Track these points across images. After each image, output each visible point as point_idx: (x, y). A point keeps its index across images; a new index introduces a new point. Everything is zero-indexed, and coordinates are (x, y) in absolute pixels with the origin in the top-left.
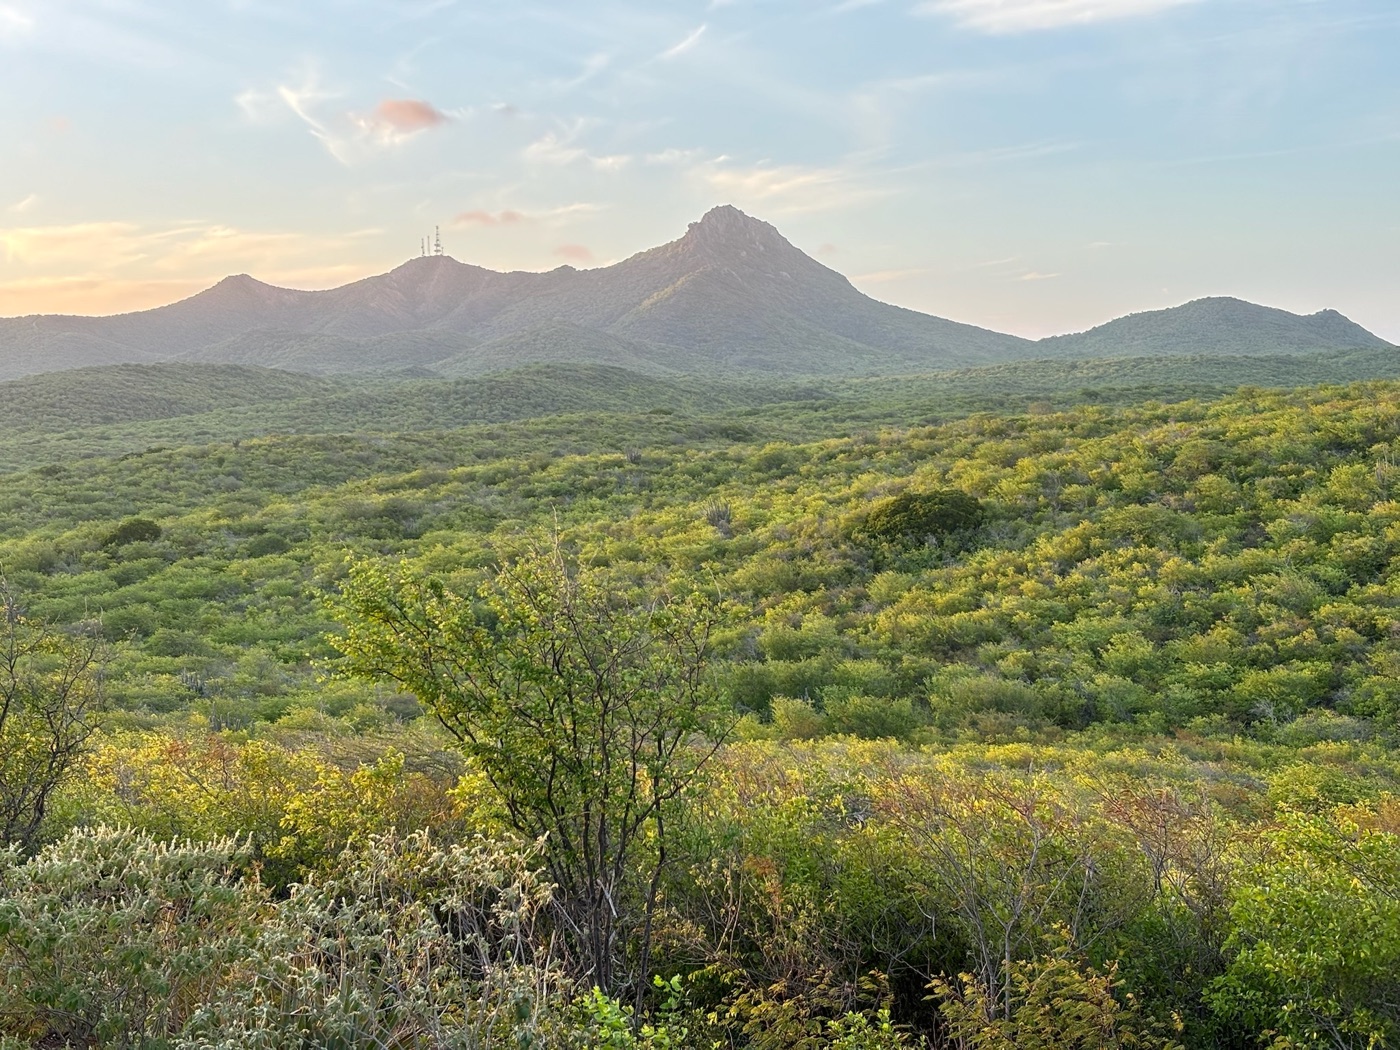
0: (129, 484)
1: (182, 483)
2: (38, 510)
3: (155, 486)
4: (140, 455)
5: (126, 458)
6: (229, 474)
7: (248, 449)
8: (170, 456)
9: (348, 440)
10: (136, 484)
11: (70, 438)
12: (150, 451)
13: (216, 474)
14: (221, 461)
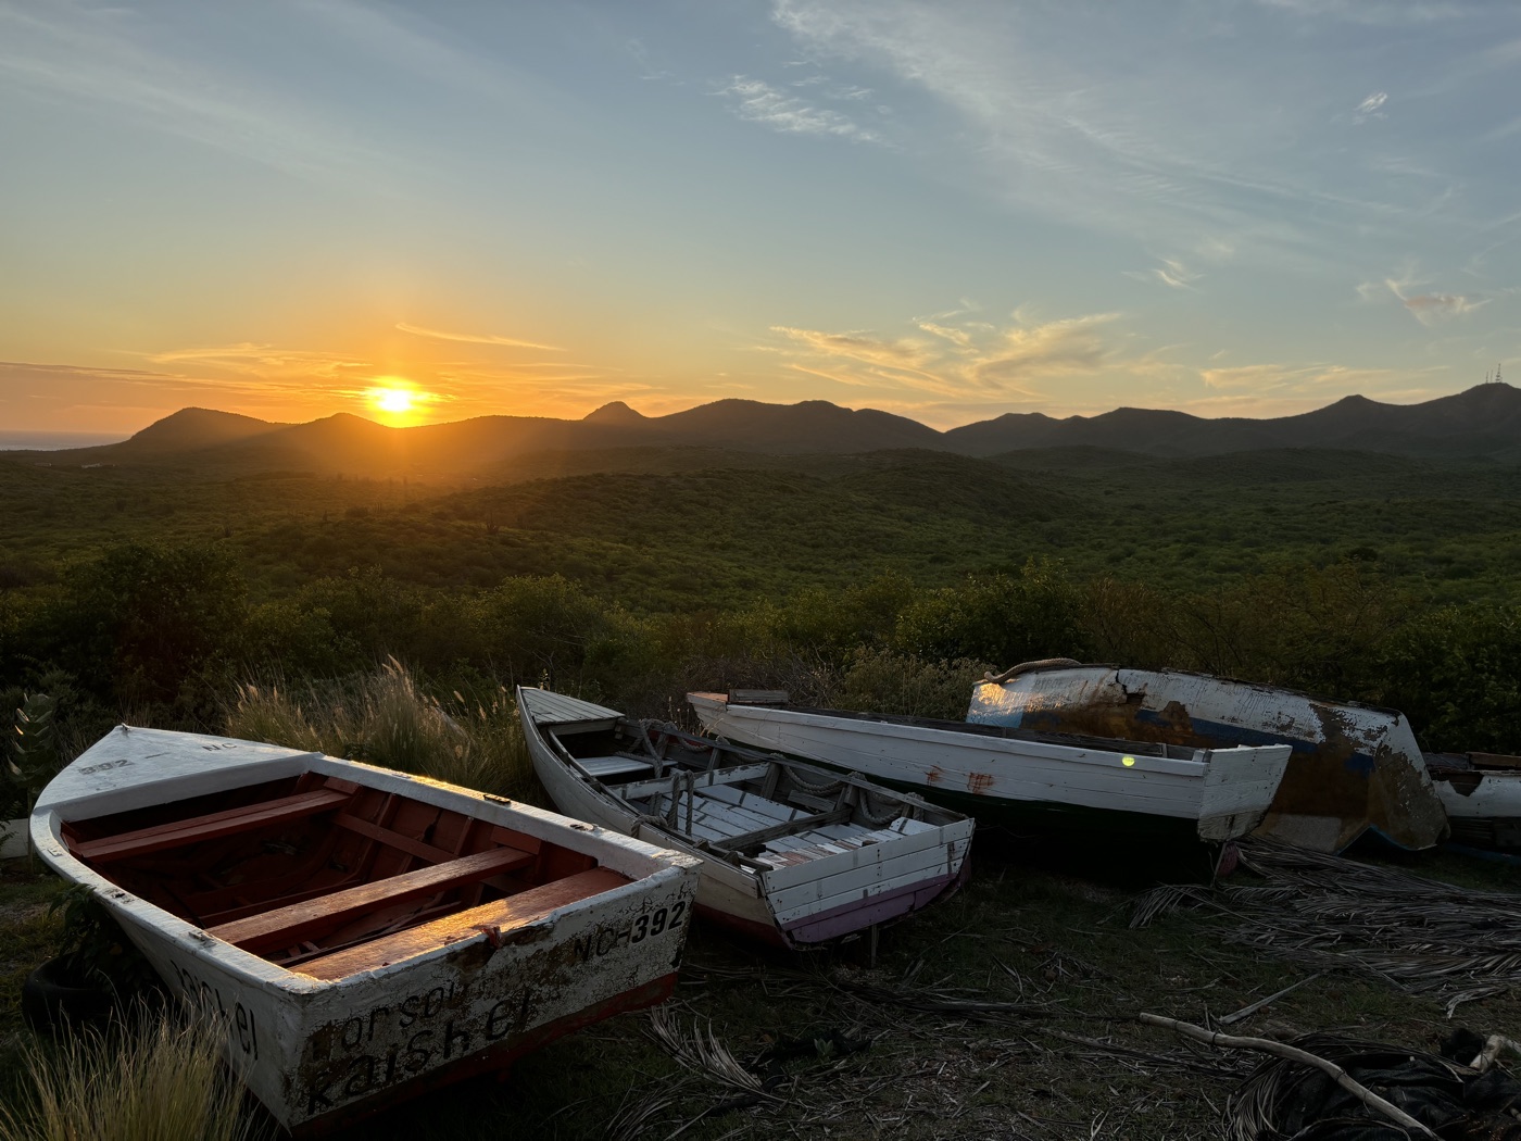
0: (1320, 521)
1: (1354, 523)
2: (1266, 533)
3: (1336, 524)
4: (1323, 505)
5: (1314, 505)
6: (1385, 520)
7: (1397, 505)
8: (1344, 506)
9: (1467, 503)
10: (1323, 521)
11: (1253, 489)
12: (1330, 502)
13: (1376, 520)
14: (1379, 512)
